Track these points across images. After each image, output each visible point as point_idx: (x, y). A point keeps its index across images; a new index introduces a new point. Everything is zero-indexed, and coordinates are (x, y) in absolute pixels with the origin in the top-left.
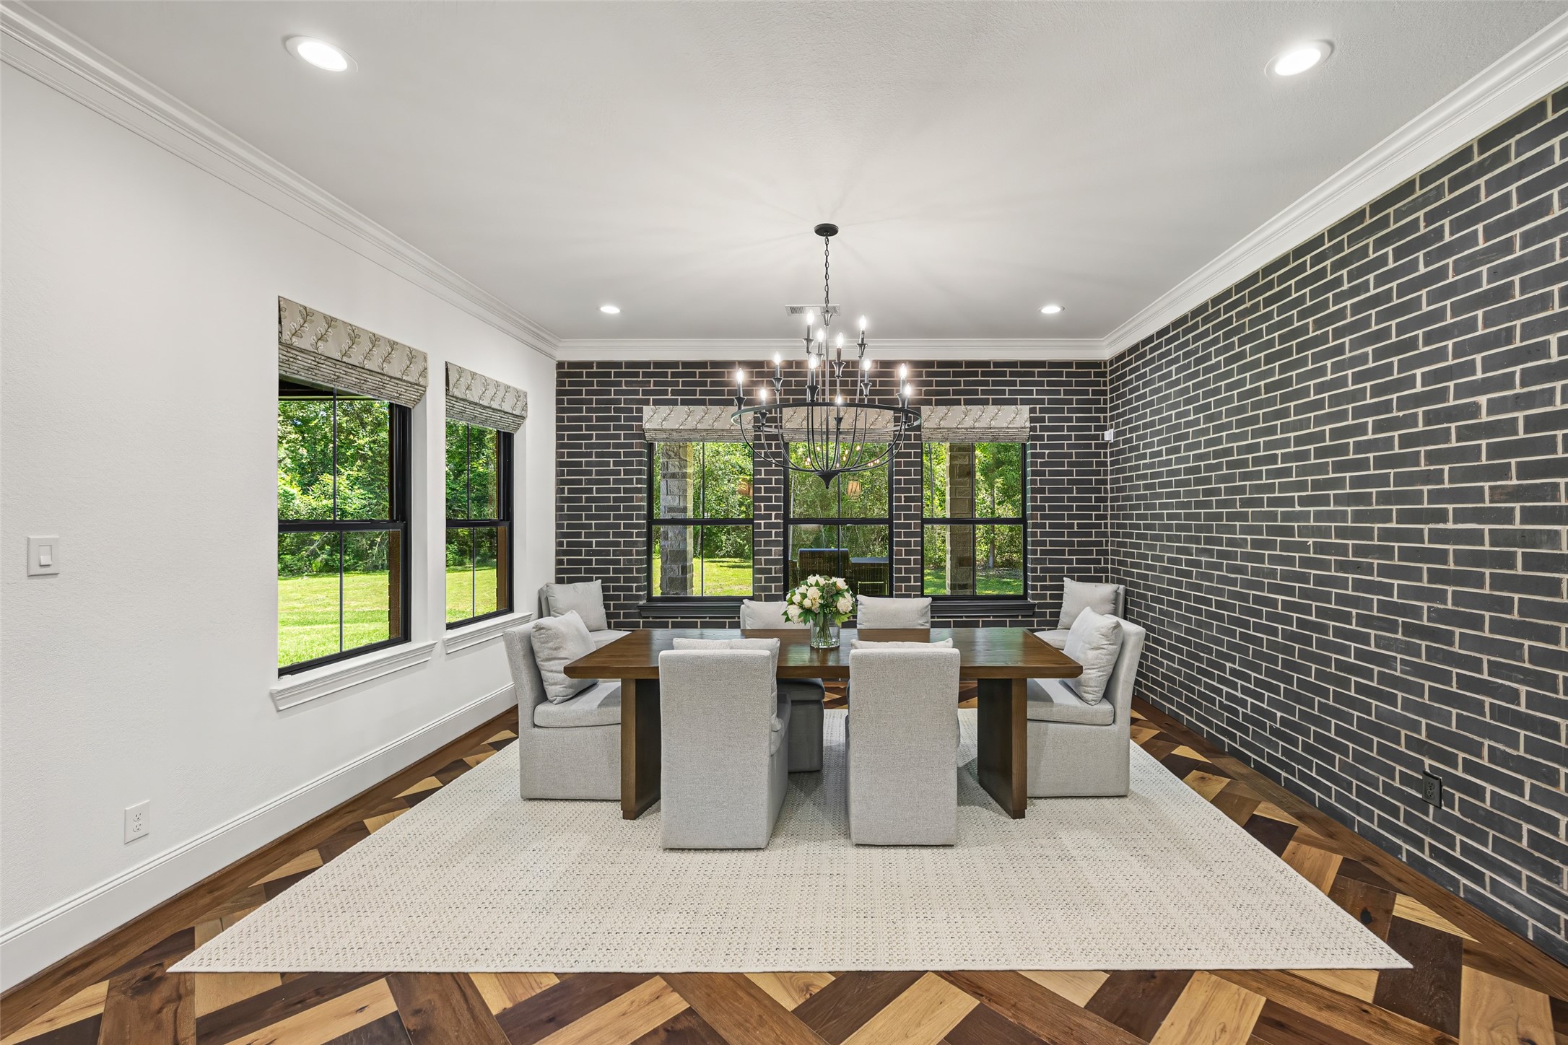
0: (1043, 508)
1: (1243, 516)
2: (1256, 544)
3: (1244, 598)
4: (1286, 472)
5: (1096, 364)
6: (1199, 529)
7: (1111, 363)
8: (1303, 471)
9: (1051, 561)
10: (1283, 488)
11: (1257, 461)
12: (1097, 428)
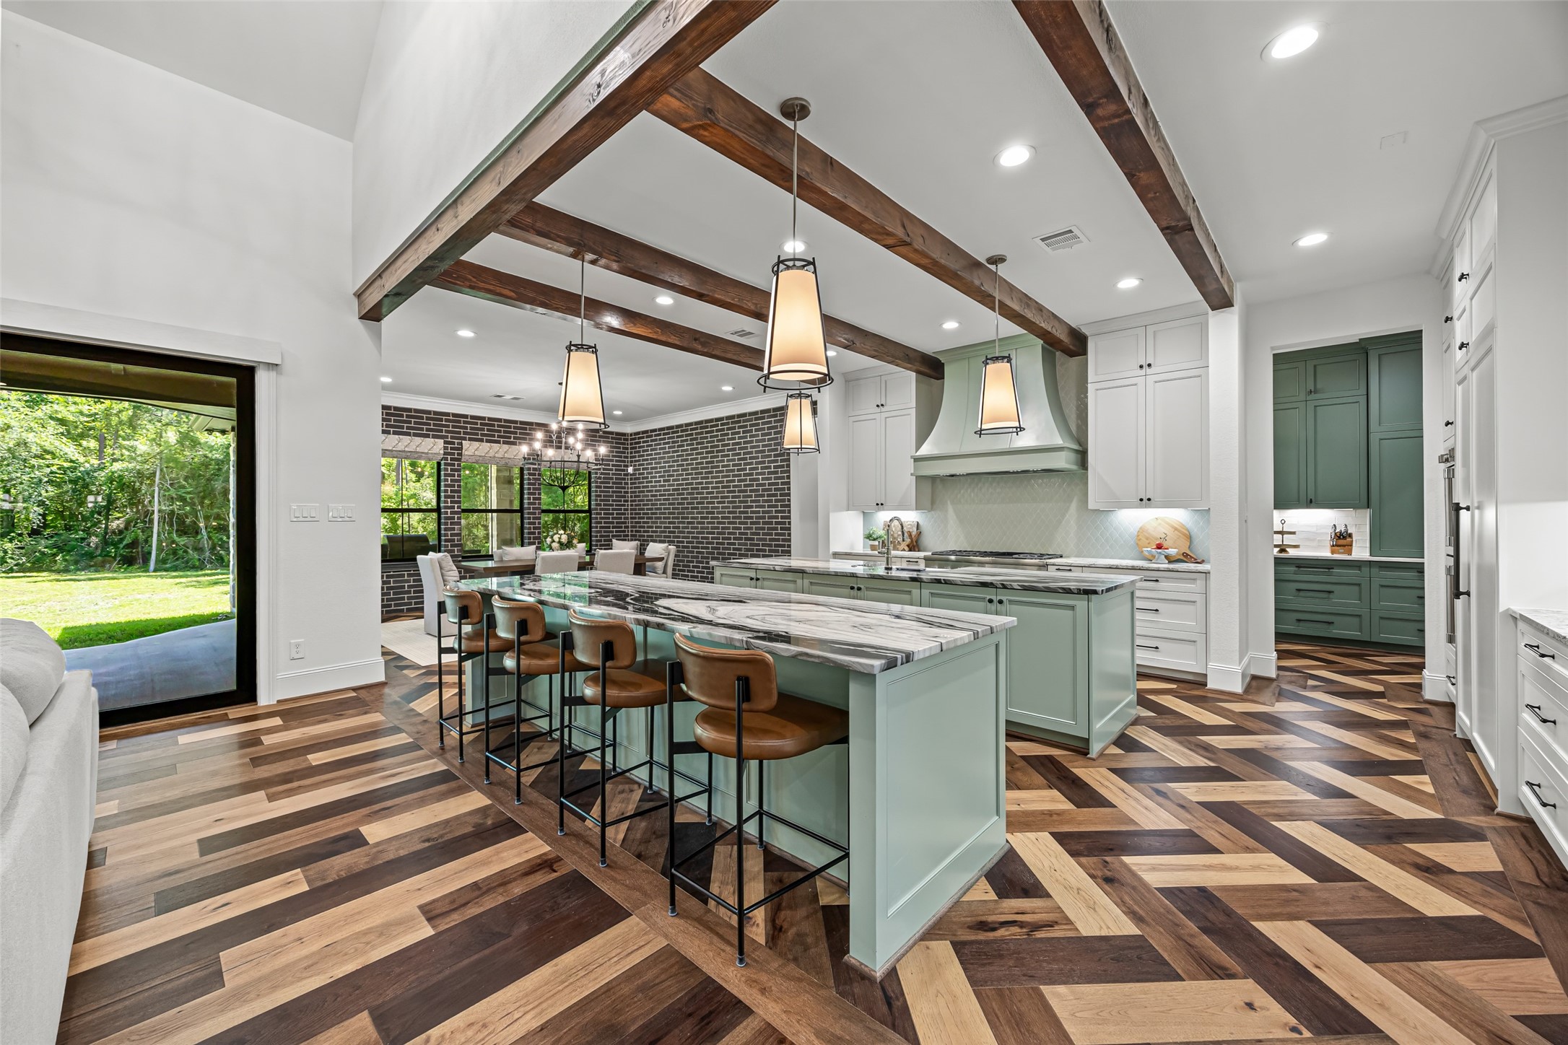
0: (600, 505)
1: (697, 508)
2: (702, 518)
3: (698, 538)
4: (713, 493)
5: (624, 434)
6: (679, 513)
7: (631, 435)
8: (717, 493)
9: (605, 532)
10: (712, 498)
11: (702, 488)
12: (625, 466)
